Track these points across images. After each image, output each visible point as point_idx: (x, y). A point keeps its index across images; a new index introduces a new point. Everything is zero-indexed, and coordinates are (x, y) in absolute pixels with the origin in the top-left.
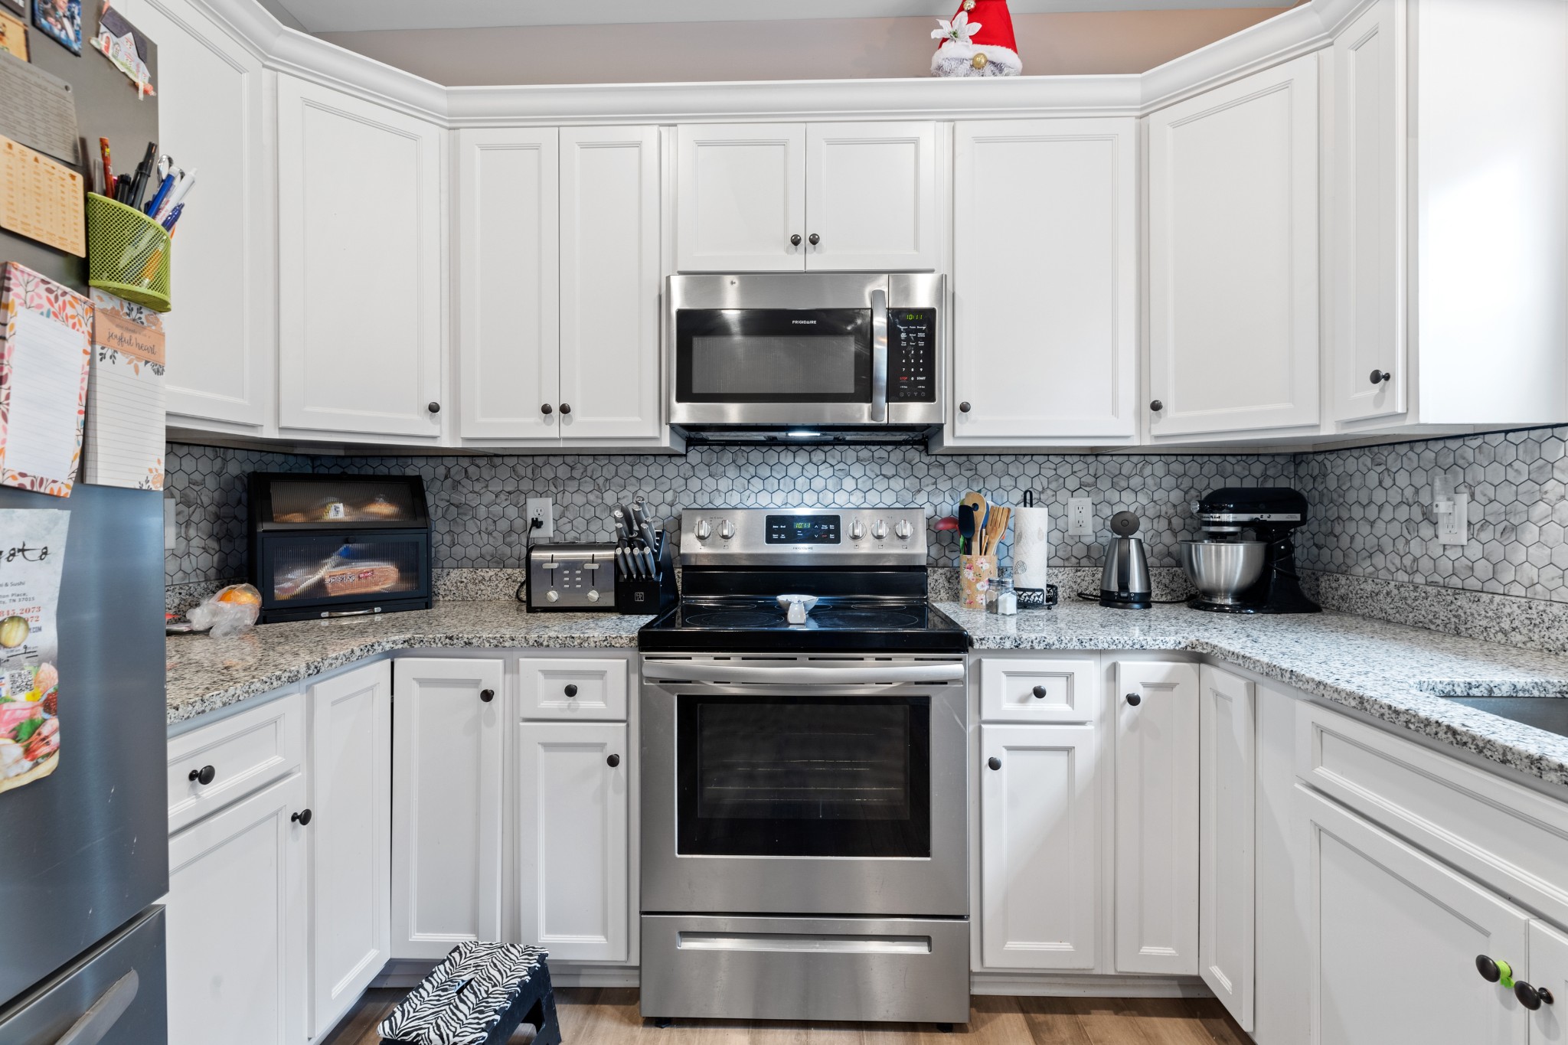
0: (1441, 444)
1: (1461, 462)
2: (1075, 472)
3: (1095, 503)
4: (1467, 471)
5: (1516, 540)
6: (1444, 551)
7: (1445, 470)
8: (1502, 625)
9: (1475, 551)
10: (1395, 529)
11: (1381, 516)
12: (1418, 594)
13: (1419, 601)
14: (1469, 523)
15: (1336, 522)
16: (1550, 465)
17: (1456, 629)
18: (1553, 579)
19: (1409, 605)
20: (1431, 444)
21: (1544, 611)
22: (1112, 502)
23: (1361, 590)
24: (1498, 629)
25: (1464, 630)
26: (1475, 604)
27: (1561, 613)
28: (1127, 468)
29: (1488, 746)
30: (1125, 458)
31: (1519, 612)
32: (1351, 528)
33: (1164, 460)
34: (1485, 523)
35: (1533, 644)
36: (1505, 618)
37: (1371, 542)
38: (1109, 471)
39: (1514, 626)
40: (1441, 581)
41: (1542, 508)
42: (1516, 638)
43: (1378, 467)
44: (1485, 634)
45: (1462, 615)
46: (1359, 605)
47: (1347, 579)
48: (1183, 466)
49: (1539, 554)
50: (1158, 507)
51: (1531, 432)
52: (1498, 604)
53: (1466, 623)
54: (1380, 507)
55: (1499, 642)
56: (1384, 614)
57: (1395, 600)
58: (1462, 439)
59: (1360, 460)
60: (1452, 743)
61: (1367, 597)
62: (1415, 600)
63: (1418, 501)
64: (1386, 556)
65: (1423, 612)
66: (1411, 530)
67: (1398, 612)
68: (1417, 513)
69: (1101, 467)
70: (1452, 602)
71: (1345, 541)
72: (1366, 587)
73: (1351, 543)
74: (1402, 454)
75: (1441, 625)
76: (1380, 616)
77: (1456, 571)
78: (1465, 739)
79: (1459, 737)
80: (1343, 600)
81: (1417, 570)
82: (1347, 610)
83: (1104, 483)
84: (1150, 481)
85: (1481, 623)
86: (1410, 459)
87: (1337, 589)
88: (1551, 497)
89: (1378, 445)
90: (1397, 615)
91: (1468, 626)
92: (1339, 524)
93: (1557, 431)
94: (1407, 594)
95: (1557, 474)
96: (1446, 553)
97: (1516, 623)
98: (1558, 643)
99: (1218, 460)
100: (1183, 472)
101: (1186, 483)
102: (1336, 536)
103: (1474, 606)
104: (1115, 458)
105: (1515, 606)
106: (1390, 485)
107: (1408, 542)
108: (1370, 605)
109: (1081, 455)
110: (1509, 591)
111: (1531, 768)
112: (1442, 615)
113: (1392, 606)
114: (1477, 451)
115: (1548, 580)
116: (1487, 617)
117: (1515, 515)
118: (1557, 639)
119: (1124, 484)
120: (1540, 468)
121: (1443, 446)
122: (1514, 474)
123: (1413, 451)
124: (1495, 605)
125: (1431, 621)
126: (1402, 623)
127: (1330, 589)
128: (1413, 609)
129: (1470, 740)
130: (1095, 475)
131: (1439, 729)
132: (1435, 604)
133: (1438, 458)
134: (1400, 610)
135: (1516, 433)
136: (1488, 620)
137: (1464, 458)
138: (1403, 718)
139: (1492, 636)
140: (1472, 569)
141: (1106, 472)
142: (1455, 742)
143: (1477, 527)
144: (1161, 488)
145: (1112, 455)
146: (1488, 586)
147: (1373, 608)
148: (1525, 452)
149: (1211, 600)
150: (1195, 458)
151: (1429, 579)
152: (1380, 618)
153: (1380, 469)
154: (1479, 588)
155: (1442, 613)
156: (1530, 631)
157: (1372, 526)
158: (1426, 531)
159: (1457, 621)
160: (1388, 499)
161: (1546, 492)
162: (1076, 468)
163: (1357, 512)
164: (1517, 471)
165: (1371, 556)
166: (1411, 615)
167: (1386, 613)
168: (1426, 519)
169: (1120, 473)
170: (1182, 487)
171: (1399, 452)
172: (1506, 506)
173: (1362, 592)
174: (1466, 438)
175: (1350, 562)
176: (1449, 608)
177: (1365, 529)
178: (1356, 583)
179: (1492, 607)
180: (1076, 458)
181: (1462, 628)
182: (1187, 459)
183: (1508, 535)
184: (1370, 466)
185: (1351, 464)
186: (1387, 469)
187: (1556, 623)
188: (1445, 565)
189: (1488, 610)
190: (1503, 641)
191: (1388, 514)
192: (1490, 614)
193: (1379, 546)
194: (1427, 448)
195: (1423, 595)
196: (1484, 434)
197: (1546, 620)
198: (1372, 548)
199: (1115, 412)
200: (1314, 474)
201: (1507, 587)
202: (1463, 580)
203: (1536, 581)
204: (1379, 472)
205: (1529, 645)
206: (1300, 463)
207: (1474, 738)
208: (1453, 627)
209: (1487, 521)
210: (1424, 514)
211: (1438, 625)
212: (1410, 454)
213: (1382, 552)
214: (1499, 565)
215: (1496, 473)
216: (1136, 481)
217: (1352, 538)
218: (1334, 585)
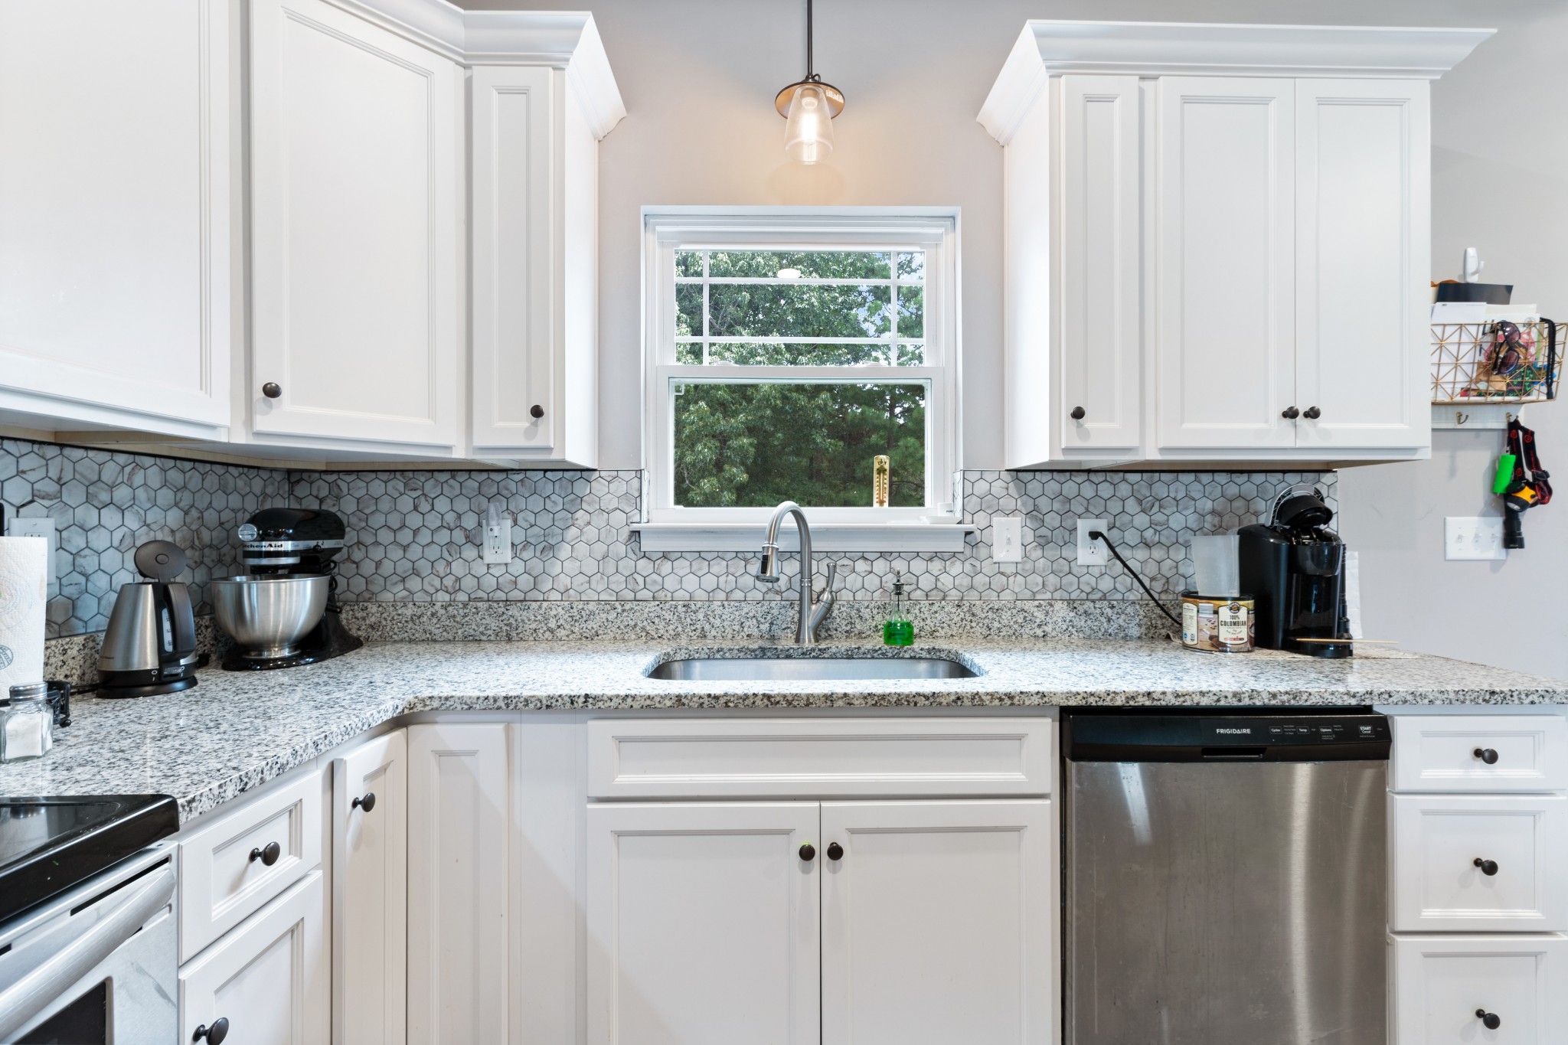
0: (484, 476)
1: (504, 492)
2: (24, 472)
3: (60, 528)
4: (510, 500)
5: (553, 556)
6: (488, 569)
7: (489, 499)
8: (549, 625)
9: (518, 567)
10: (433, 552)
11: (415, 540)
12: (468, 611)
13: (469, 617)
14: (513, 544)
15: (355, 547)
16: (580, 499)
17: (508, 635)
18: (582, 584)
19: (458, 622)
20: (474, 475)
21: (583, 609)
22: (88, 526)
23: (399, 615)
24: (546, 629)
25: (515, 635)
26: (526, 611)
27: (595, 609)
28: (110, 472)
29: (796, 698)
30: (106, 456)
31: (563, 612)
32: (377, 553)
33: (160, 465)
34: (527, 544)
35: (574, 635)
36: (551, 619)
37: (404, 566)
38: (81, 474)
39: (559, 624)
40: (485, 596)
41: (573, 532)
42: (562, 633)
43: (413, 492)
44: (534, 635)
45: (514, 622)
46: (396, 630)
47: (380, 606)
48: (182, 476)
49: (571, 567)
50: (152, 533)
51: (565, 472)
52: (546, 609)
53: (517, 629)
54: (416, 532)
55: (547, 639)
56: (428, 635)
57: (442, 620)
58: (505, 473)
59: (390, 484)
60: (767, 705)
61: (407, 622)
62: (465, 616)
63: (460, 526)
64: (423, 579)
65: (474, 626)
66: (453, 553)
67: (445, 630)
68: (459, 536)
69: (69, 467)
70: (503, 613)
71: (368, 568)
72: (406, 612)
73: (376, 569)
74: (442, 481)
75: (493, 635)
76: (423, 638)
77: (500, 586)
78: (778, 699)
79: (773, 700)
80: (373, 628)
81: (460, 589)
82: (379, 639)
83: (74, 495)
84: (141, 494)
85: (531, 627)
86: (451, 486)
87: (364, 619)
88: (580, 523)
89: (414, 471)
90: (444, 633)
91: (519, 631)
92: (359, 549)
93: (585, 474)
94: (456, 612)
95: (585, 506)
96: (490, 571)
97: (561, 622)
98: (593, 631)
99: (220, 470)
100: (183, 484)
101: (186, 499)
102: (354, 562)
103: (525, 613)
104: (91, 454)
105: (560, 608)
106: (428, 510)
107: (449, 564)
108: (411, 629)
109: (33, 442)
110: (548, 597)
111: (826, 702)
112: (493, 626)
113: (438, 626)
114: (519, 484)
115: (578, 585)
116: (535, 621)
117: (552, 537)
118: (593, 628)
119: (104, 497)
120: (572, 501)
121: (487, 477)
122: (552, 504)
123: (455, 480)
124: (544, 610)
125: (482, 633)
126: (450, 640)
127: (354, 620)
128: (463, 625)
129: (782, 699)
130: (60, 479)
131: (756, 699)
132: (486, 617)
133: (482, 487)
134: (448, 629)
135: (554, 472)
136: (537, 623)
137: (507, 489)
138: (722, 701)
139: (540, 635)
140: (516, 582)
141: (77, 476)
142: (769, 703)
143: (519, 547)
144: (156, 505)
145: (87, 448)
146: (530, 596)
147: (414, 631)
148: (561, 487)
149: (261, 655)
150: (197, 464)
151: (472, 596)
152: (423, 640)
153: (415, 494)
154: (522, 598)
155: (493, 624)
156: (572, 625)
157: (404, 551)
158: (470, 553)
159: (508, 628)
160: (425, 524)
161: (577, 519)
162: (24, 464)
163: (385, 536)
164: (554, 502)
165: (403, 580)
166: (460, 631)
167: (430, 634)
168: (469, 541)
169: (99, 479)
170: (181, 505)
171: (439, 479)
172: (545, 530)
173: (401, 617)
174: (509, 472)
175: (374, 588)
176: (500, 619)
177: (396, 553)
178: (392, 609)
179: (541, 612)
180: (25, 448)
181: (514, 634)
182: (188, 465)
183: (547, 553)
184: (402, 490)
185: (377, 487)
186: (423, 494)
187: (592, 617)
188: (489, 582)
189: (537, 615)
190: (550, 638)
191: (425, 537)
192: (539, 617)
193: (413, 569)
194: (470, 478)
195: (474, 610)
196: (526, 470)
197: (584, 615)
198: (405, 572)
199: (204, 382)
200: (321, 495)
201: (546, 595)
202: (507, 593)
203: (569, 587)
204: (414, 496)
205: (571, 637)
206: (298, 482)
207: (785, 696)
208: (505, 634)
209: (528, 542)
210: (467, 537)
211: (490, 635)
212: (451, 481)
213: (418, 575)
214: (539, 578)
215: (536, 503)
216: (122, 494)
217: (378, 564)
218: (359, 615)
